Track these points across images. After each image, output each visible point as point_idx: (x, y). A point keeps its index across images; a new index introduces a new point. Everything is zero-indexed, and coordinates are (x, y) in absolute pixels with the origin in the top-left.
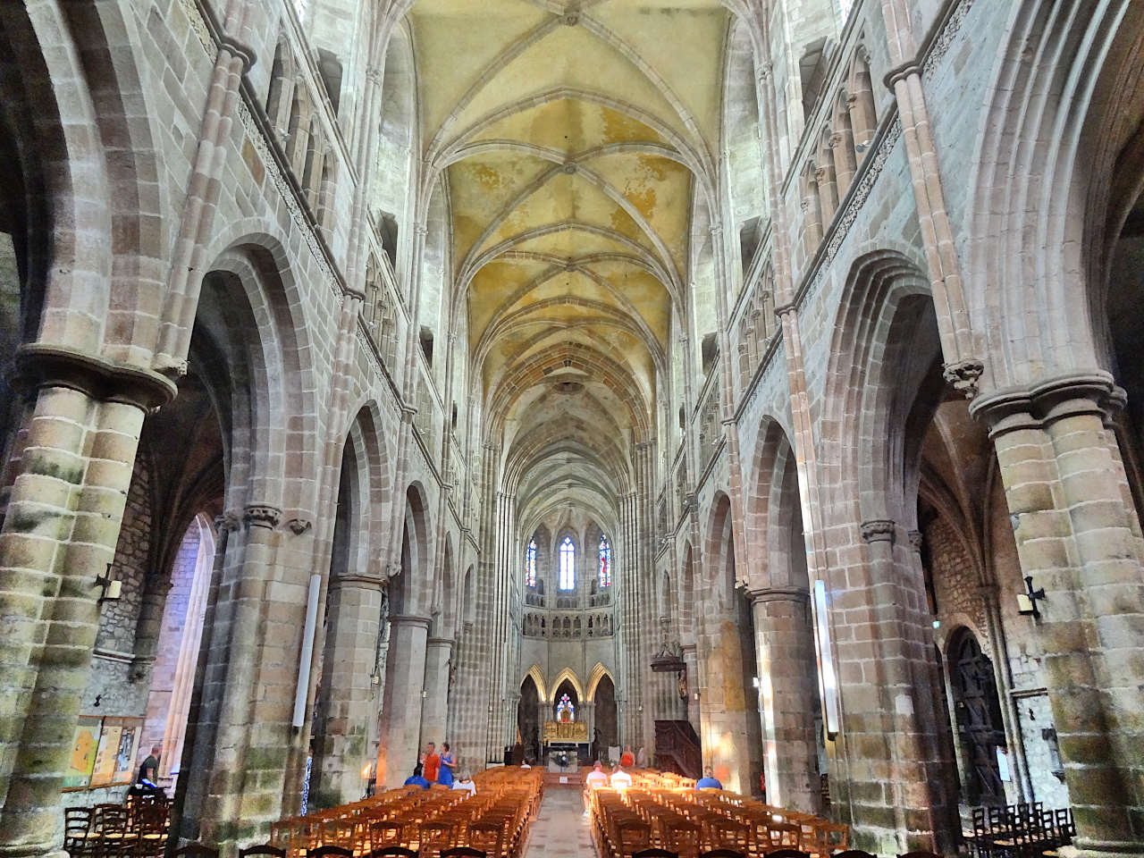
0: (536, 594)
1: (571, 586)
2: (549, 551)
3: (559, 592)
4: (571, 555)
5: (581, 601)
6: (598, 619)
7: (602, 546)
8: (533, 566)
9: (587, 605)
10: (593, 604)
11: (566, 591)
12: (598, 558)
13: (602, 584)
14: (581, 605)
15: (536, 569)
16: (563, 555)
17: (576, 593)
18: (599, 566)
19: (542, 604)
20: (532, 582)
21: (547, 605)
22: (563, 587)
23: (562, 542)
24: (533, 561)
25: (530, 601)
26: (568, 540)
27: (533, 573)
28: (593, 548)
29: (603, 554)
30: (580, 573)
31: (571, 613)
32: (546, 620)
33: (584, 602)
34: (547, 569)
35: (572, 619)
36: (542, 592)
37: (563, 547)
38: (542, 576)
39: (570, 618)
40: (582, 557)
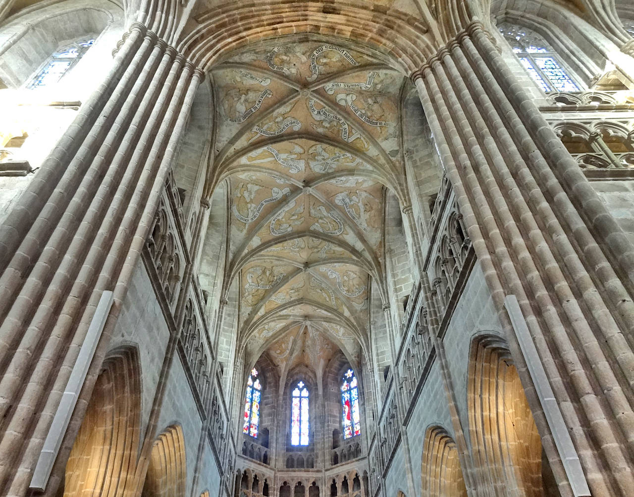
0: (258, 446)
1: (305, 441)
2: (277, 391)
3: (290, 448)
4: (305, 402)
5: (320, 459)
6: (345, 483)
7: (344, 387)
8: (255, 410)
9: (328, 465)
10: (335, 460)
11: (300, 448)
12: (340, 401)
13: (347, 434)
14: (319, 465)
15: (260, 415)
16: (295, 401)
17: (313, 450)
18: (341, 412)
19: (265, 460)
20: (254, 432)
21: (272, 463)
22: (295, 442)
23: (294, 385)
24: (255, 404)
25: (248, 452)
26: (301, 385)
27: (255, 420)
28: (333, 389)
29: (346, 396)
30: (318, 419)
31: (306, 476)
32: (271, 484)
33: (323, 459)
34: (274, 414)
35: (307, 485)
36: (266, 444)
37: (296, 392)
38: (267, 423)
39: (305, 483)
40: (320, 400)
